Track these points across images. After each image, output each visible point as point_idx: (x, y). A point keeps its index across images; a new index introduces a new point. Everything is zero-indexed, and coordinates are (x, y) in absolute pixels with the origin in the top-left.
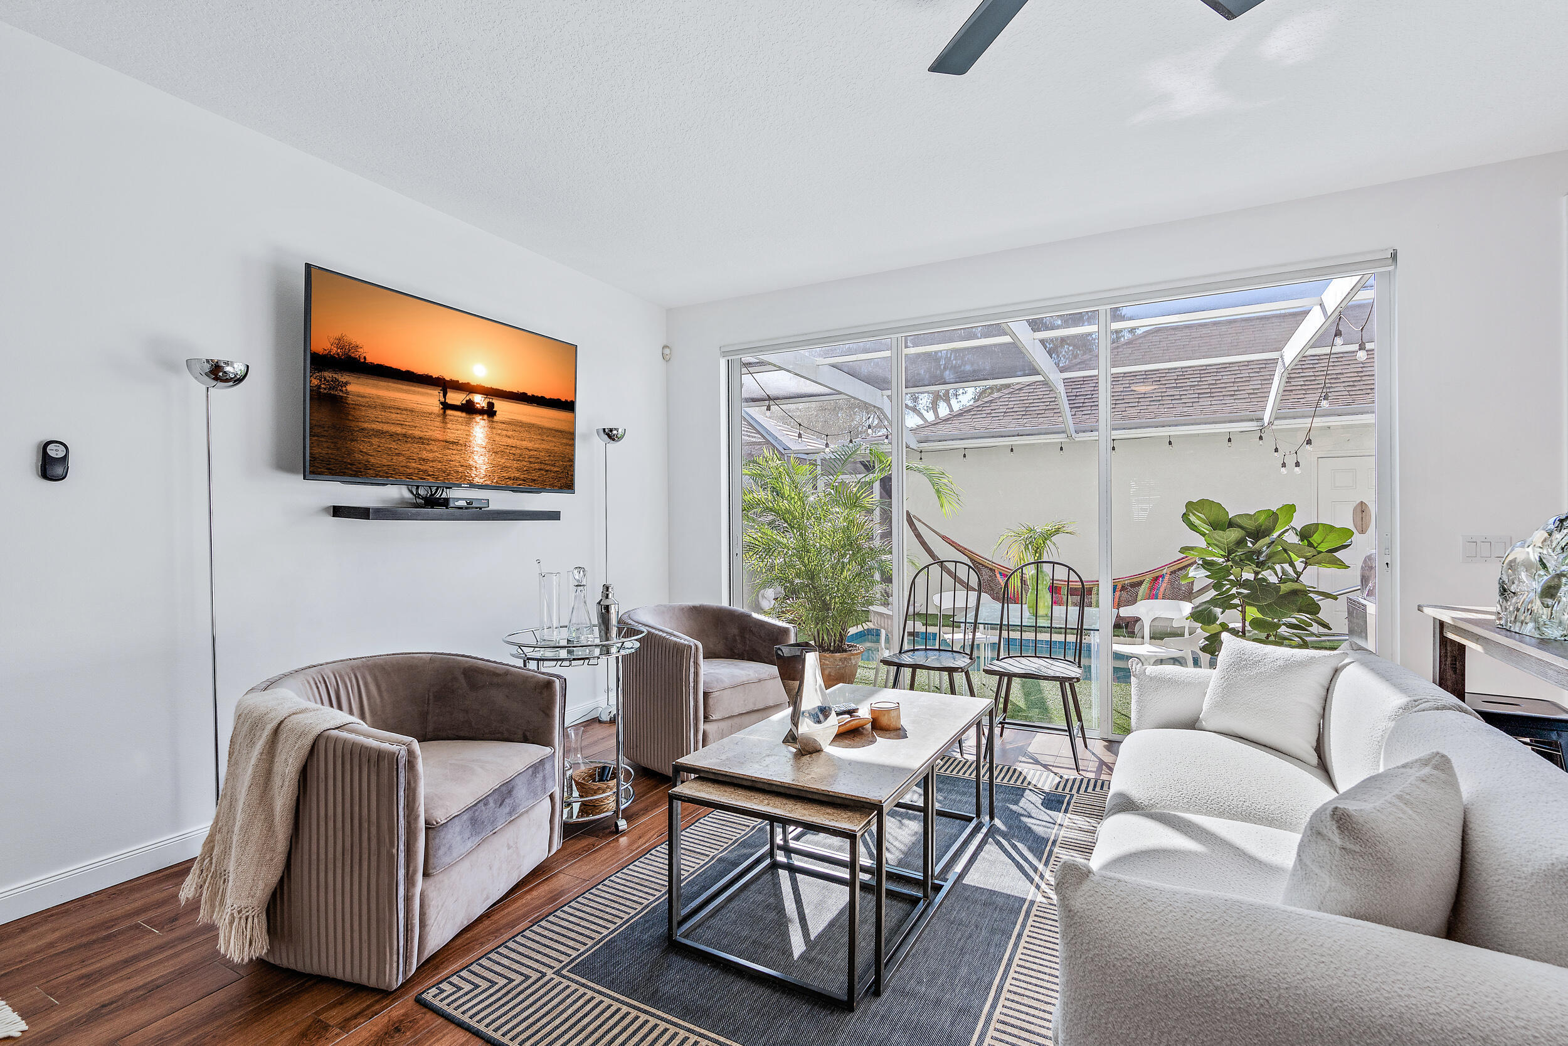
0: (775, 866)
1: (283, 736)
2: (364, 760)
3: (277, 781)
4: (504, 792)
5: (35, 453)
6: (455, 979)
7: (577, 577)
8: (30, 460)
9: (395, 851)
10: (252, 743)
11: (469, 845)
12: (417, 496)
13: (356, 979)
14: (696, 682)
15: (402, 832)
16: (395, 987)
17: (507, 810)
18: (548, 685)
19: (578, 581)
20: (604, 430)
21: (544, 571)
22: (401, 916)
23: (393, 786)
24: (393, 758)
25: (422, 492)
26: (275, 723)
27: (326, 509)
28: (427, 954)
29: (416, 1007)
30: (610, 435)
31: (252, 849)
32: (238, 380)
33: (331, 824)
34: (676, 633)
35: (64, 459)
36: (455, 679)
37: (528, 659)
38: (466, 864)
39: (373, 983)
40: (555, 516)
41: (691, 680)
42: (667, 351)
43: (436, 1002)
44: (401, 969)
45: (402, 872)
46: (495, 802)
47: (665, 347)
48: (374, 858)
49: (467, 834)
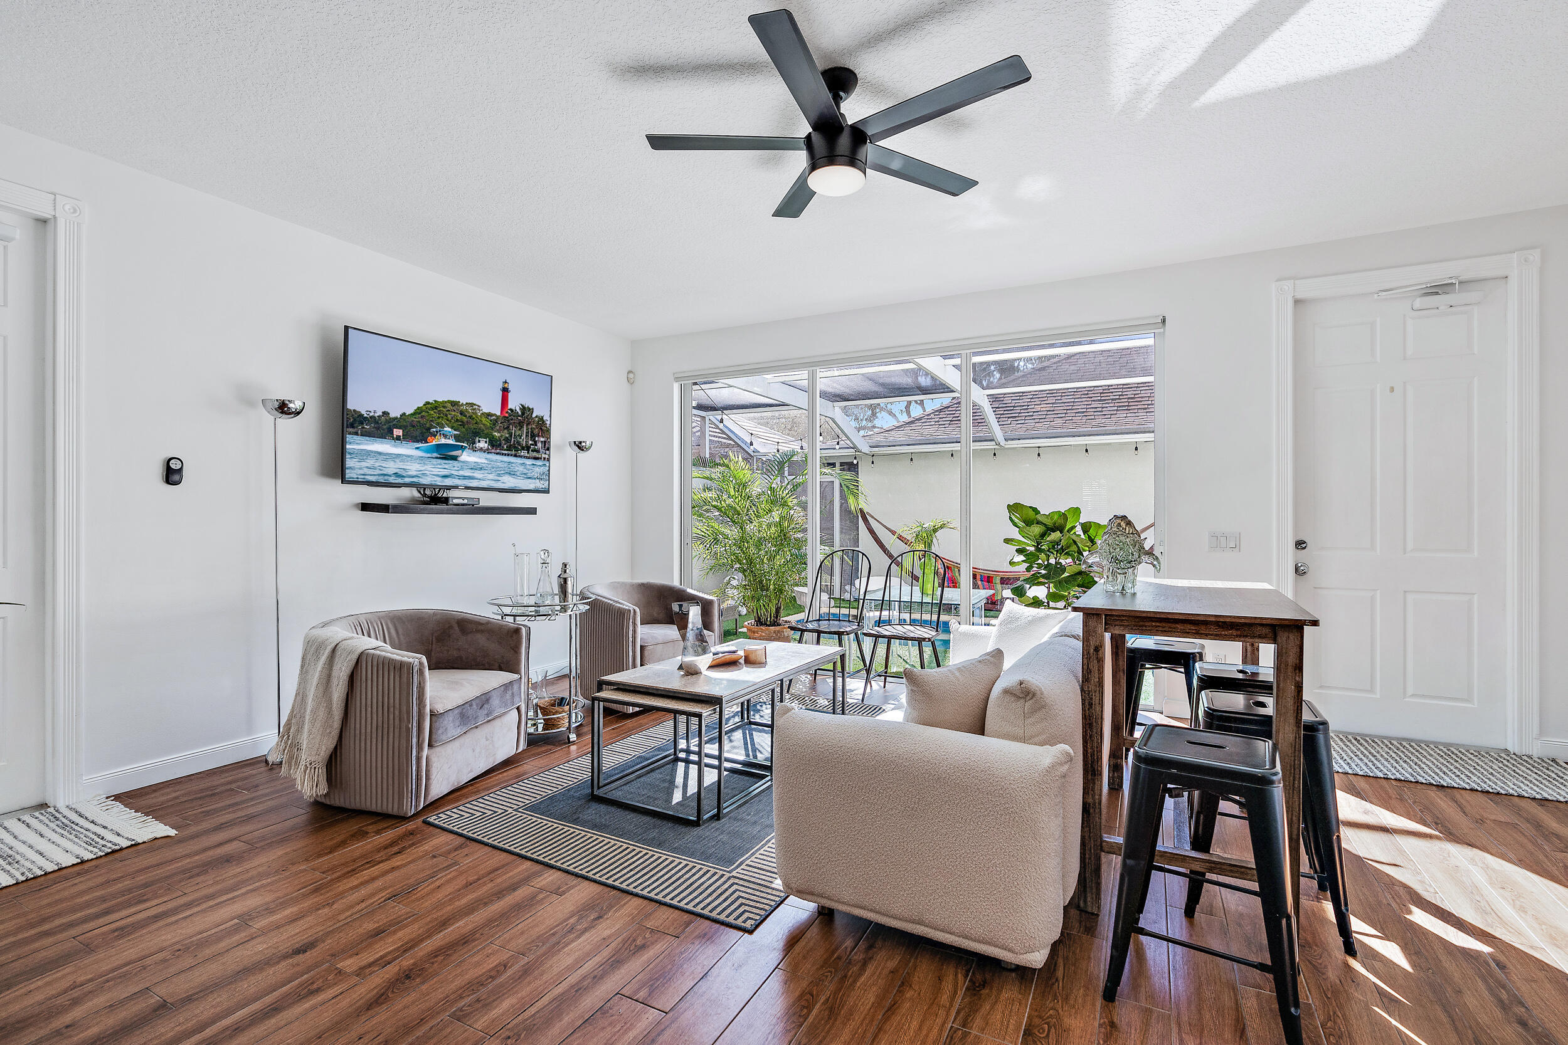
0: (677, 759)
1: (338, 653)
2: (392, 668)
3: (335, 681)
4: (484, 700)
5: (161, 466)
6: (448, 813)
7: (543, 557)
8: (158, 471)
9: (410, 726)
10: (318, 658)
11: (459, 731)
12: (425, 495)
13: (385, 810)
14: (634, 638)
15: (415, 714)
16: (410, 815)
17: (486, 712)
18: (517, 631)
19: (544, 560)
20: (575, 442)
21: (518, 552)
22: (414, 768)
23: (409, 684)
24: (410, 666)
25: (428, 492)
26: (333, 645)
27: (357, 505)
28: (431, 799)
29: (423, 825)
30: (580, 446)
31: (318, 724)
32: (298, 413)
33: (369, 709)
34: (620, 601)
35: (181, 469)
36: (451, 627)
37: (505, 615)
38: (457, 743)
39: (395, 812)
40: (532, 511)
41: (630, 636)
42: (631, 376)
43: (436, 822)
44: (413, 804)
45: (415, 740)
46: (477, 706)
47: (630, 372)
48: (397, 731)
49: (458, 723)
